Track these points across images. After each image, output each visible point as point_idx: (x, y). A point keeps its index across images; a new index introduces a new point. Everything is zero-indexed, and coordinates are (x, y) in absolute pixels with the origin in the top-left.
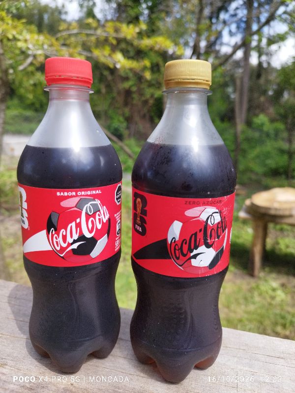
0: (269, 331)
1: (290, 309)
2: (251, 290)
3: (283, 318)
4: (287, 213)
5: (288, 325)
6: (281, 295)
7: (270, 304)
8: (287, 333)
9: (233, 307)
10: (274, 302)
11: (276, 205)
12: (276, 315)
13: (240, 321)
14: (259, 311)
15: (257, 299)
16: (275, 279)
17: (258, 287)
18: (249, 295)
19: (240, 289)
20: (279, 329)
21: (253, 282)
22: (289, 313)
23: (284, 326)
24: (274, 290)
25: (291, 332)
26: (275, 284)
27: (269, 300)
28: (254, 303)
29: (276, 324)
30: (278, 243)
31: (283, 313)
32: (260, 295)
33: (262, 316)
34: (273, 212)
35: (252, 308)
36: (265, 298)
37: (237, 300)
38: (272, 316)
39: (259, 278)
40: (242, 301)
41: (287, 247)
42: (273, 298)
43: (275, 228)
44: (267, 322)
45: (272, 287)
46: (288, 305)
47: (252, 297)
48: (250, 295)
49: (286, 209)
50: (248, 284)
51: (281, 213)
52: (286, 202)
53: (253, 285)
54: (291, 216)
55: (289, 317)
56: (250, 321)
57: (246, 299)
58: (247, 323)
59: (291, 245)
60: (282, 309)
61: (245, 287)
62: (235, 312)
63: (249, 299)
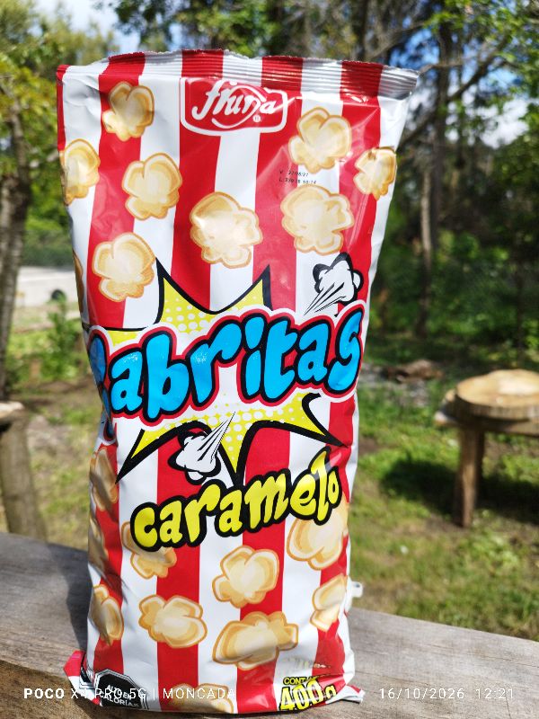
0: (493, 624)
1: (528, 585)
2: (459, 551)
3: (517, 600)
4: (520, 415)
5: (525, 612)
6: (510, 559)
7: (493, 576)
8: (525, 627)
9: (428, 581)
10: (499, 573)
11: (500, 402)
12: (504, 595)
13: (442, 606)
14: (475, 588)
15: (469, 566)
16: (500, 531)
17: (470, 545)
18: (455, 559)
19: (439, 548)
20: (510, 620)
21: (461, 537)
22: (526, 590)
23: (519, 615)
24: (499, 550)
25: (531, 626)
26: (500, 540)
27: (491, 569)
28: (464, 574)
29: (504, 611)
30: (503, 466)
31: (516, 591)
32: (475, 559)
33: (481, 598)
34: (494, 414)
35: (461, 582)
36: (483, 566)
37: (434, 568)
38: (497, 598)
39: (472, 529)
40: (442, 570)
41: (520, 472)
42: (498, 564)
43: (496, 439)
44: (489, 609)
45: (496, 544)
46: (524, 577)
47: (461, 564)
48: (457, 558)
49: (517, 409)
50: (454, 539)
51: (509, 415)
52: (517, 396)
53: (464, 542)
54: (526, 420)
55: (527, 599)
56: (459, 605)
57: (450, 567)
58: (454, 609)
59: (526, 469)
60: (514, 585)
61: (448, 545)
62: (432, 591)
63: (456, 567)
